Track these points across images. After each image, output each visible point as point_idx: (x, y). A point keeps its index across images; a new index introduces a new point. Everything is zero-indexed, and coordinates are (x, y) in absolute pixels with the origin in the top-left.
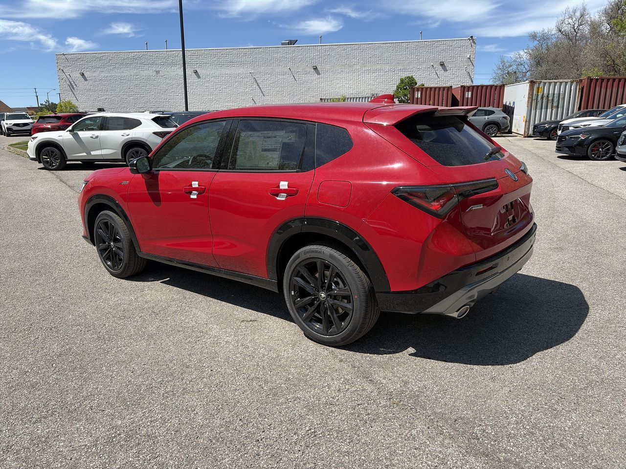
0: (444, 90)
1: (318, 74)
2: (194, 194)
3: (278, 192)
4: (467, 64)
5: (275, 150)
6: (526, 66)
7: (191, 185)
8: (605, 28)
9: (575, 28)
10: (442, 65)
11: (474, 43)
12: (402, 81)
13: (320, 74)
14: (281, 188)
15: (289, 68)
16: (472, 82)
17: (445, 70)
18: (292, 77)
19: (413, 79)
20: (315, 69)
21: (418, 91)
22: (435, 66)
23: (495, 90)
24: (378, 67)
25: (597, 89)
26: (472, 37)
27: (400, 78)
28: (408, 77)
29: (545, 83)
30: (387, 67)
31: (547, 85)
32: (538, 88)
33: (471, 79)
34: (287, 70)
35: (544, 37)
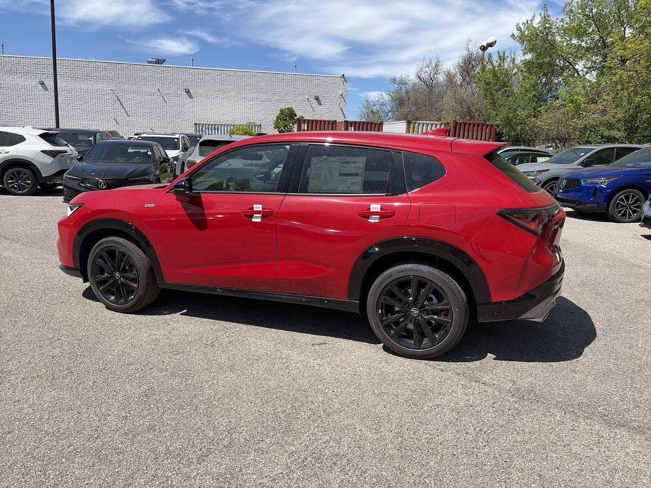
0: (329, 124)
1: (191, 97)
2: (257, 218)
3: (368, 214)
4: (339, 100)
5: (356, 175)
6: (388, 107)
7: (252, 208)
8: (459, 79)
9: (432, 76)
10: (317, 99)
11: (345, 81)
12: (282, 112)
13: (193, 98)
14: (371, 210)
15: (158, 89)
16: (345, 117)
17: (320, 104)
18: (161, 99)
19: (293, 111)
20: (188, 92)
21: (304, 123)
22: (310, 100)
23: (375, 127)
24: (255, 95)
25: (461, 131)
26: (343, 75)
27: (279, 108)
28: (287, 109)
29: (419, 124)
30: (264, 97)
31: (421, 125)
32: (414, 128)
33: (344, 114)
34: (155, 90)
35: (402, 82)
